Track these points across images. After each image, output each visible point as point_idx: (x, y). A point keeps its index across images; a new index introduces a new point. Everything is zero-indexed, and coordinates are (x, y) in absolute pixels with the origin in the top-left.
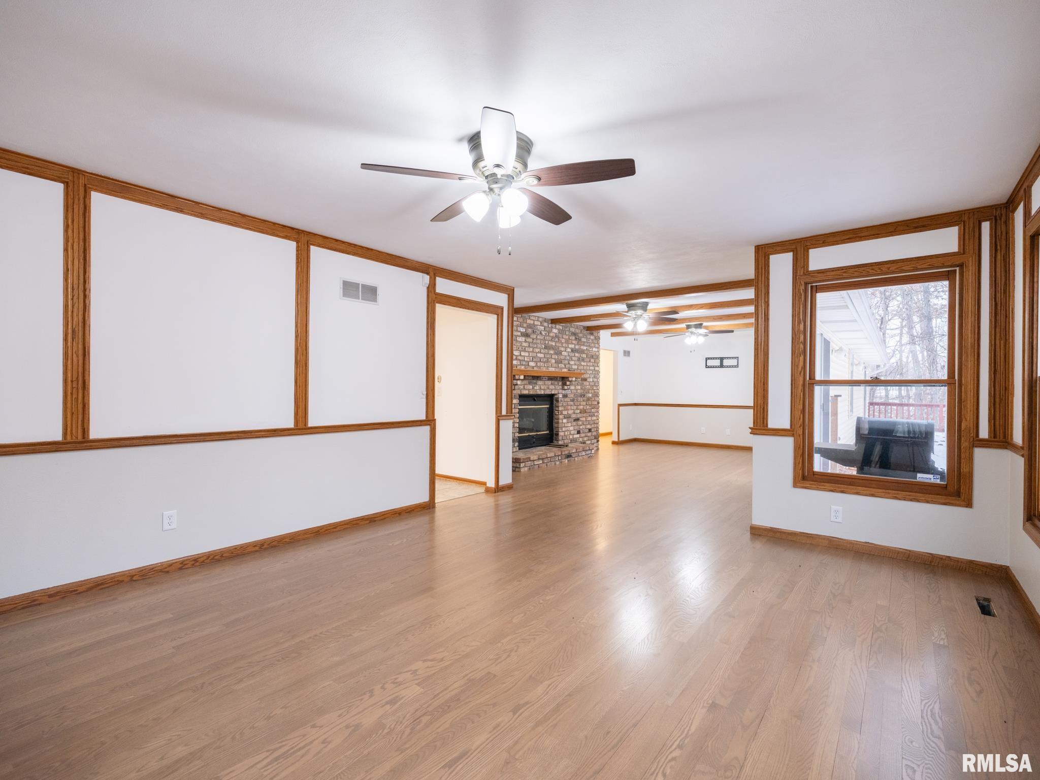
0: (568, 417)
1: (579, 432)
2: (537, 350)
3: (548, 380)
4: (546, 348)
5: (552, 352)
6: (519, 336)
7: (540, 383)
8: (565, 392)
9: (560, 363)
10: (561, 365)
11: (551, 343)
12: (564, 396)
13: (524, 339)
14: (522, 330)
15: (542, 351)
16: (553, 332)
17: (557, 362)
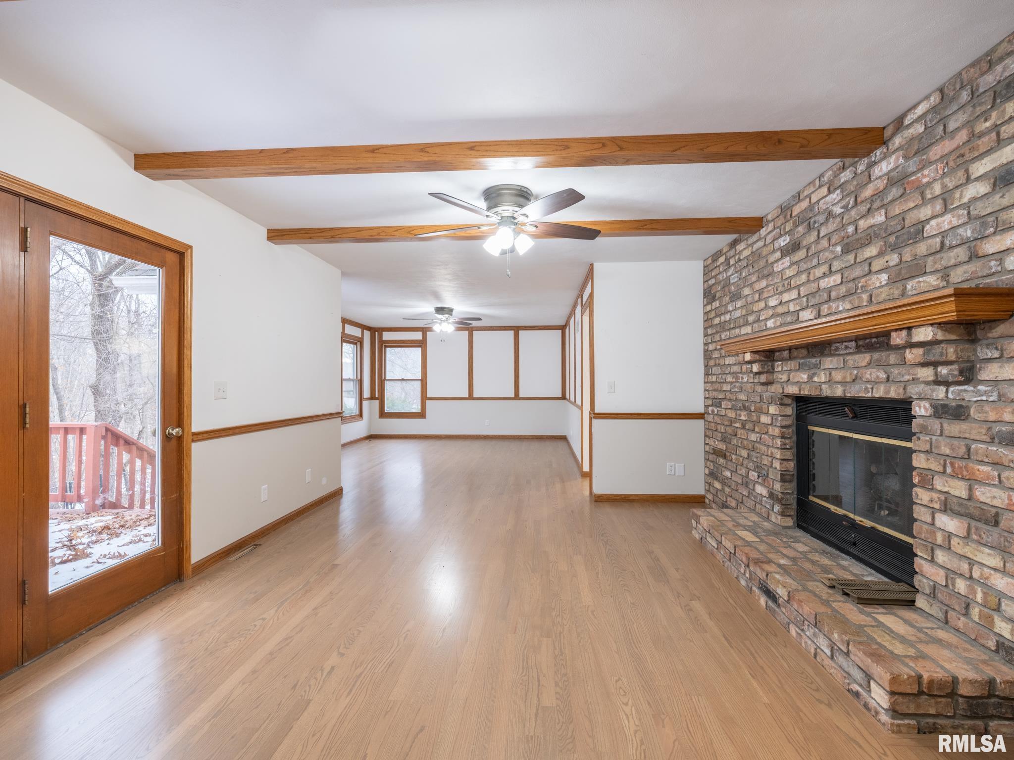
0: (979, 518)
2: (818, 272)
3: (859, 350)
4: (846, 251)
5: (871, 251)
6: (777, 261)
7: (829, 362)
8: (950, 396)
9: (912, 277)
10: (921, 279)
11: (871, 221)
12: (942, 411)
13: (786, 261)
14: (784, 240)
15: (836, 265)
16: (877, 179)
17: (899, 277)
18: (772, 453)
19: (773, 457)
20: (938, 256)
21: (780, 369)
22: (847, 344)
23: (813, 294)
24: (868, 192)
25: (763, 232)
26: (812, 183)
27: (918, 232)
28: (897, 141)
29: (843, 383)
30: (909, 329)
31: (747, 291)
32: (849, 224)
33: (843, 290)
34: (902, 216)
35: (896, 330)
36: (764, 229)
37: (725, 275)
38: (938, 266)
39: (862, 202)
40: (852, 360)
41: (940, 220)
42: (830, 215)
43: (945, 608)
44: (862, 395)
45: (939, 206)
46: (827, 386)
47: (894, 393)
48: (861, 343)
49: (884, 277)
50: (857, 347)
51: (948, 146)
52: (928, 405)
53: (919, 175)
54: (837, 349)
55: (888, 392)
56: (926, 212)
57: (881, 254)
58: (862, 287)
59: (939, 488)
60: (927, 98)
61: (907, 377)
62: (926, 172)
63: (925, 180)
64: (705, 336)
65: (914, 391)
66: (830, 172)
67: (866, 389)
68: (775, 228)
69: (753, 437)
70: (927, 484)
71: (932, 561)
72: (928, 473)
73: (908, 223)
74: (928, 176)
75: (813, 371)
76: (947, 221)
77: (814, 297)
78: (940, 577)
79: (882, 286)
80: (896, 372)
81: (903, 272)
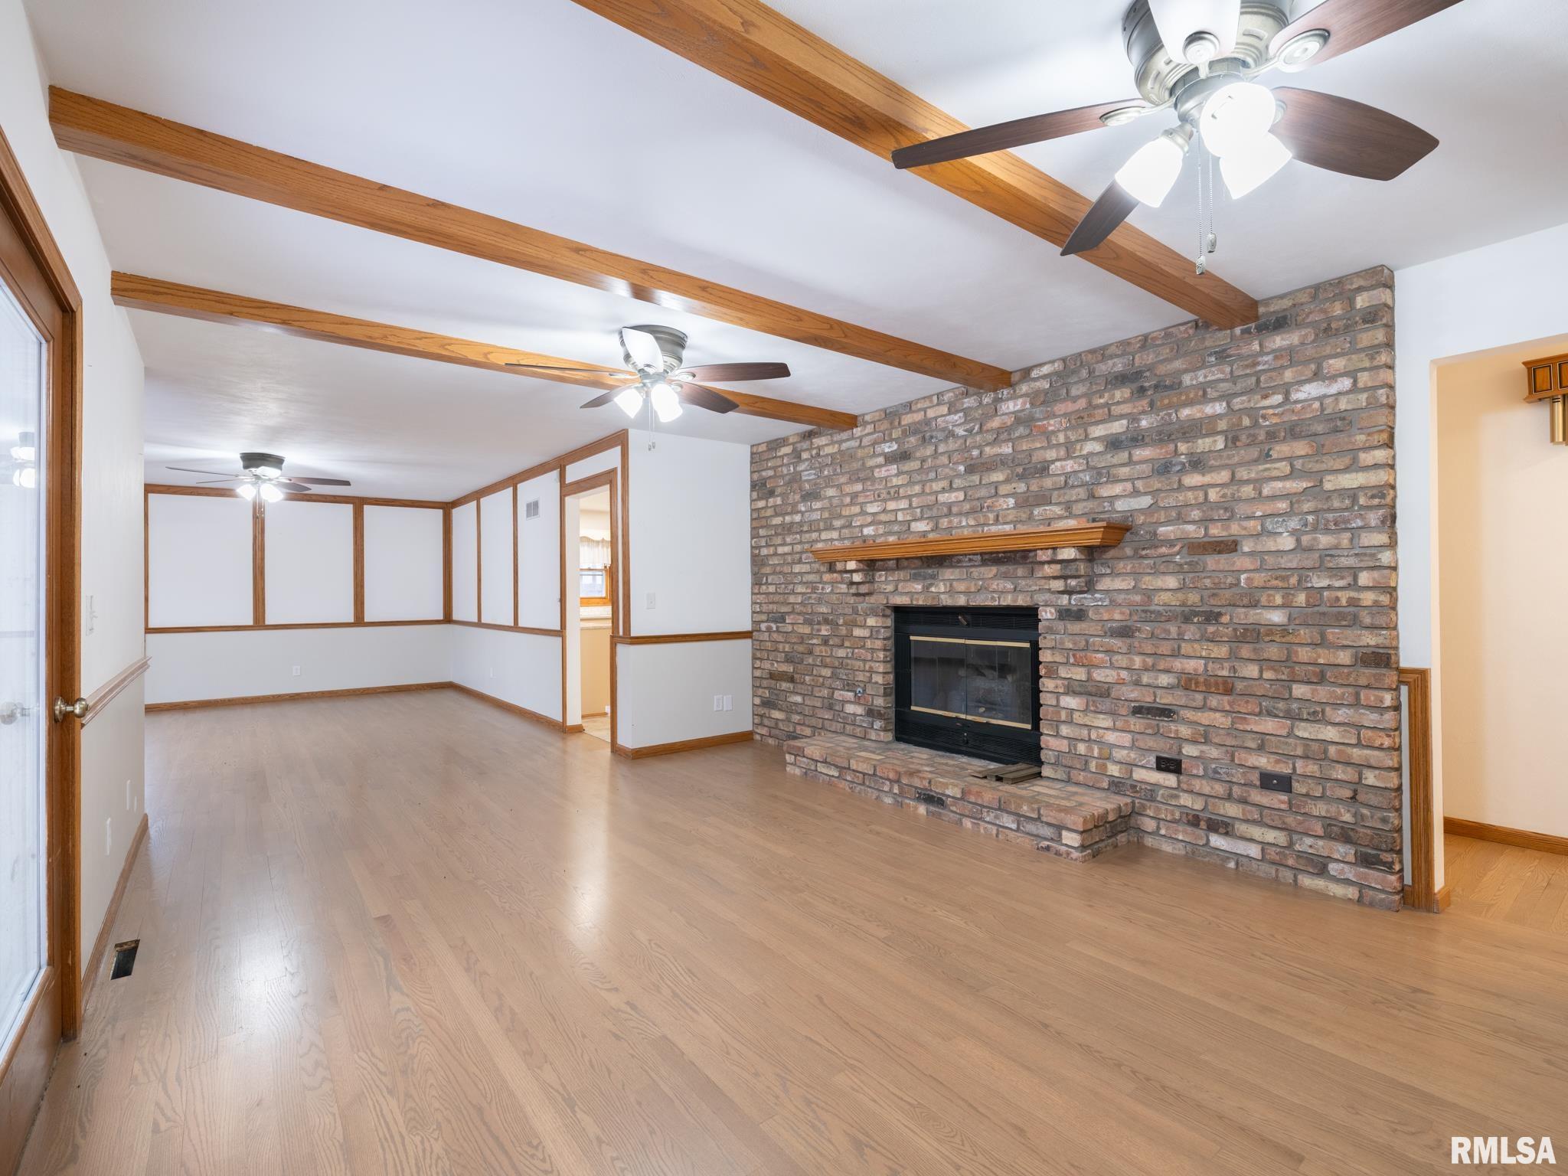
0: (1096, 693)
1: (1169, 764)
2: (937, 486)
3: (984, 563)
4: (971, 470)
5: (998, 476)
6: (880, 466)
7: (948, 574)
8: (1073, 602)
9: (1038, 505)
10: (1047, 508)
11: (996, 450)
12: (1065, 614)
13: (893, 469)
14: (890, 447)
15: (957, 483)
16: (1003, 414)
17: (1026, 502)
18: (871, 667)
19: (871, 671)
20: (1062, 491)
21: (883, 579)
22: (971, 557)
23: (929, 507)
24: (995, 423)
25: (857, 431)
26: (930, 397)
27: (1043, 469)
28: (1024, 388)
29: (966, 593)
30: (1054, 549)
31: (831, 492)
32: (974, 448)
33: (967, 507)
34: (1030, 453)
35: (1042, 549)
36: (859, 429)
37: (792, 469)
38: (1062, 499)
39: (988, 431)
40: (976, 572)
41: (1064, 463)
42: (951, 434)
43: (1068, 770)
44: (989, 603)
45: (1062, 453)
46: (947, 596)
47: (1021, 601)
48: (986, 557)
49: (1011, 502)
50: (982, 560)
51: (1070, 407)
52: (1053, 611)
53: (1045, 422)
54: (959, 561)
55: (1016, 601)
56: (1051, 454)
57: (1007, 481)
58: (988, 507)
59: (1063, 676)
60: (1052, 362)
61: (1034, 588)
62: (1052, 422)
63: (1051, 428)
64: (752, 538)
65: (1040, 599)
66: (951, 394)
67: (993, 598)
68: (875, 432)
69: (841, 653)
70: (1052, 674)
71: (1057, 735)
72: (1053, 665)
73: (1034, 459)
74: (1054, 425)
75: (929, 582)
76: (1070, 465)
77: (931, 509)
78: (1064, 745)
79: (1008, 509)
80: (1024, 583)
81: (1030, 499)
